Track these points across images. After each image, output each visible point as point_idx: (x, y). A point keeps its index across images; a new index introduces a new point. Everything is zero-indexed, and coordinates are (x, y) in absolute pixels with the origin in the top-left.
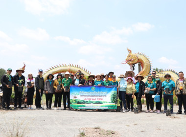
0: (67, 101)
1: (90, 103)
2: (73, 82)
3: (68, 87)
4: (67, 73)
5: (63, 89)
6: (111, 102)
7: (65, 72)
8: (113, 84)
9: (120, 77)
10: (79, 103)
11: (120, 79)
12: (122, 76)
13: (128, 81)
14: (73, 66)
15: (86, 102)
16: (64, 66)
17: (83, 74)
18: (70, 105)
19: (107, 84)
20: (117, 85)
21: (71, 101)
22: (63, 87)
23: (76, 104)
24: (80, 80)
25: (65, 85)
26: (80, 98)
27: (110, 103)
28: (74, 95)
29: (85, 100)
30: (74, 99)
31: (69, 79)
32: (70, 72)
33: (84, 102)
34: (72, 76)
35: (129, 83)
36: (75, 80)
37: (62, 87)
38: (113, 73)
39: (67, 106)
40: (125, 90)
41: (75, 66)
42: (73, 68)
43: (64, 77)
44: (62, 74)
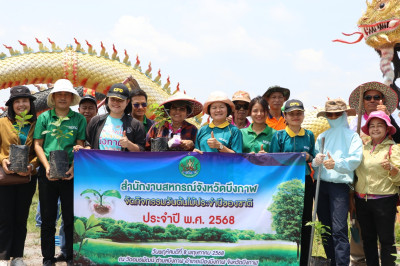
0: (59, 228)
1: (176, 235)
2: (91, 134)
3: (65, 158)
4: (63, 85)
5: (40, 163)
6: (274, 233)
7: (51, 81)
8: (288, 145)
9: (329, 115)
10: (119, 235)
11: (324, 121)
12: (333, 109)
13: (366, 130)
14: (92, 53)
15: (156, 235)
16: (43, 51)
17: (142, 94)
18: (76, 246)
19: (260, 144)
20: (312, 152)
21: (78, 226)
22: (42, 155)
23: (108, 243)
24: (126, 121)
25: (53, 146)
26: (125, 215)
27: (268, 238)
28: (95, 200)
29: (151, 225)
30: (95, 218)
31: (73, 115)
32: (75, 82)
33: (144, 235)
34: (89, 103)
35: (374, 143)
36: (101, 122)
37: (33, 153)
38: (284, 93)
39: (58, 251)
40: (348, 179)
41: (104, 54)
42: (90, 64)
43: (44, 107)
44: (33, 89)
